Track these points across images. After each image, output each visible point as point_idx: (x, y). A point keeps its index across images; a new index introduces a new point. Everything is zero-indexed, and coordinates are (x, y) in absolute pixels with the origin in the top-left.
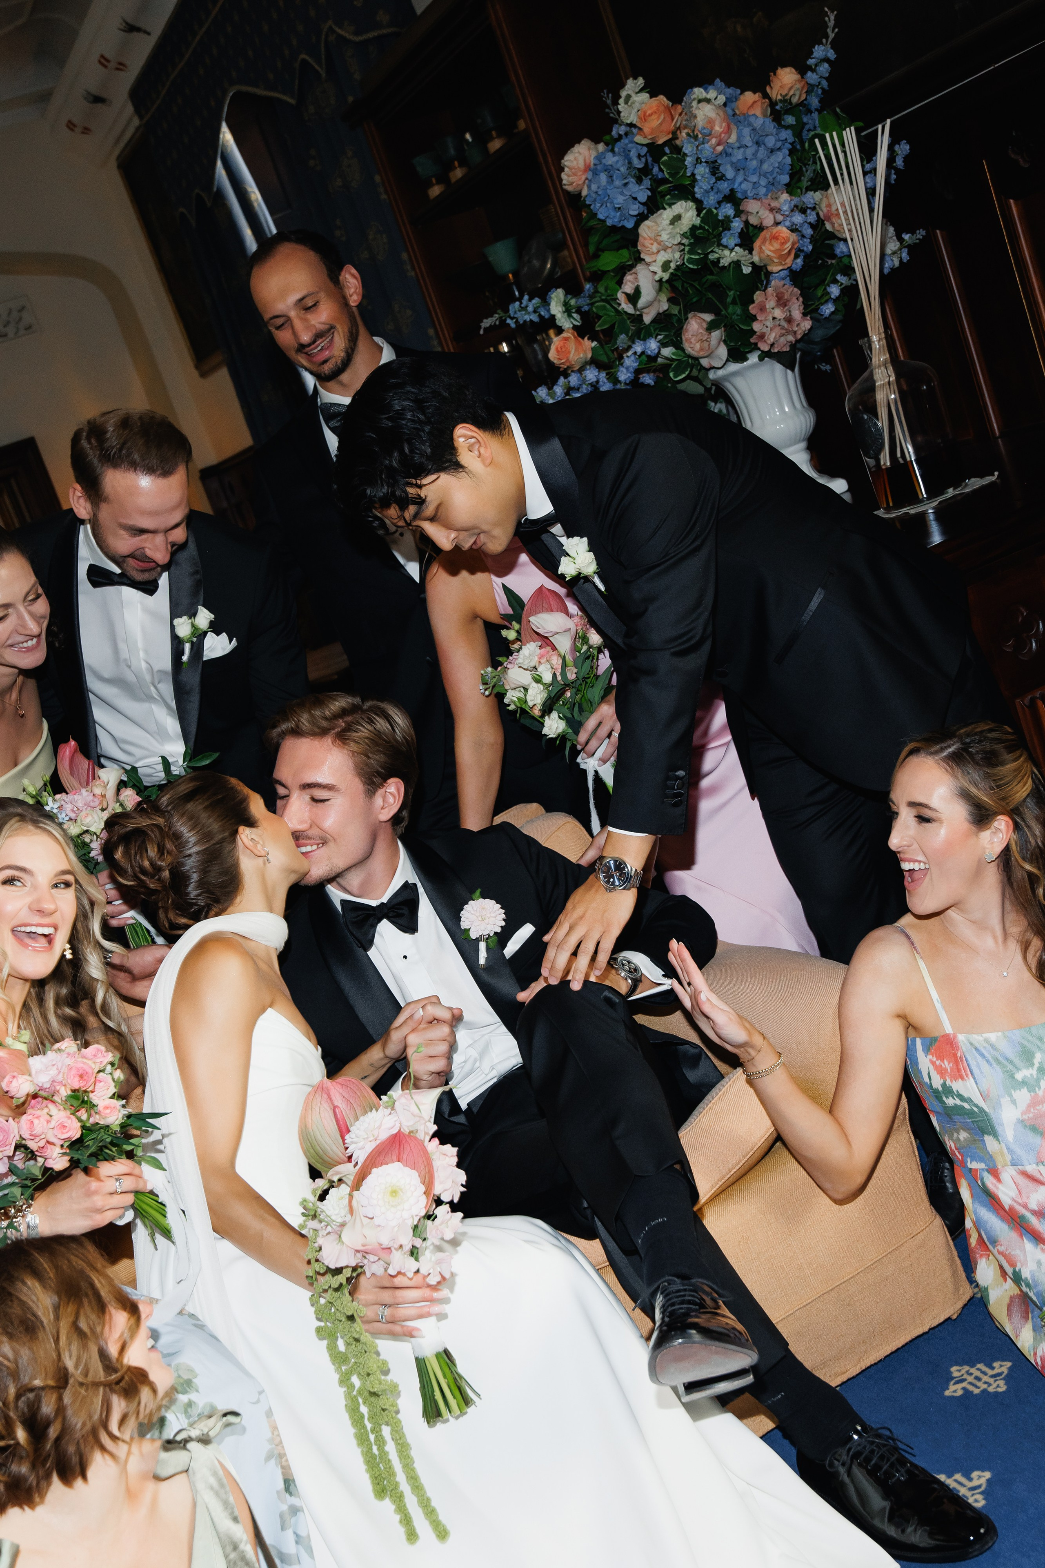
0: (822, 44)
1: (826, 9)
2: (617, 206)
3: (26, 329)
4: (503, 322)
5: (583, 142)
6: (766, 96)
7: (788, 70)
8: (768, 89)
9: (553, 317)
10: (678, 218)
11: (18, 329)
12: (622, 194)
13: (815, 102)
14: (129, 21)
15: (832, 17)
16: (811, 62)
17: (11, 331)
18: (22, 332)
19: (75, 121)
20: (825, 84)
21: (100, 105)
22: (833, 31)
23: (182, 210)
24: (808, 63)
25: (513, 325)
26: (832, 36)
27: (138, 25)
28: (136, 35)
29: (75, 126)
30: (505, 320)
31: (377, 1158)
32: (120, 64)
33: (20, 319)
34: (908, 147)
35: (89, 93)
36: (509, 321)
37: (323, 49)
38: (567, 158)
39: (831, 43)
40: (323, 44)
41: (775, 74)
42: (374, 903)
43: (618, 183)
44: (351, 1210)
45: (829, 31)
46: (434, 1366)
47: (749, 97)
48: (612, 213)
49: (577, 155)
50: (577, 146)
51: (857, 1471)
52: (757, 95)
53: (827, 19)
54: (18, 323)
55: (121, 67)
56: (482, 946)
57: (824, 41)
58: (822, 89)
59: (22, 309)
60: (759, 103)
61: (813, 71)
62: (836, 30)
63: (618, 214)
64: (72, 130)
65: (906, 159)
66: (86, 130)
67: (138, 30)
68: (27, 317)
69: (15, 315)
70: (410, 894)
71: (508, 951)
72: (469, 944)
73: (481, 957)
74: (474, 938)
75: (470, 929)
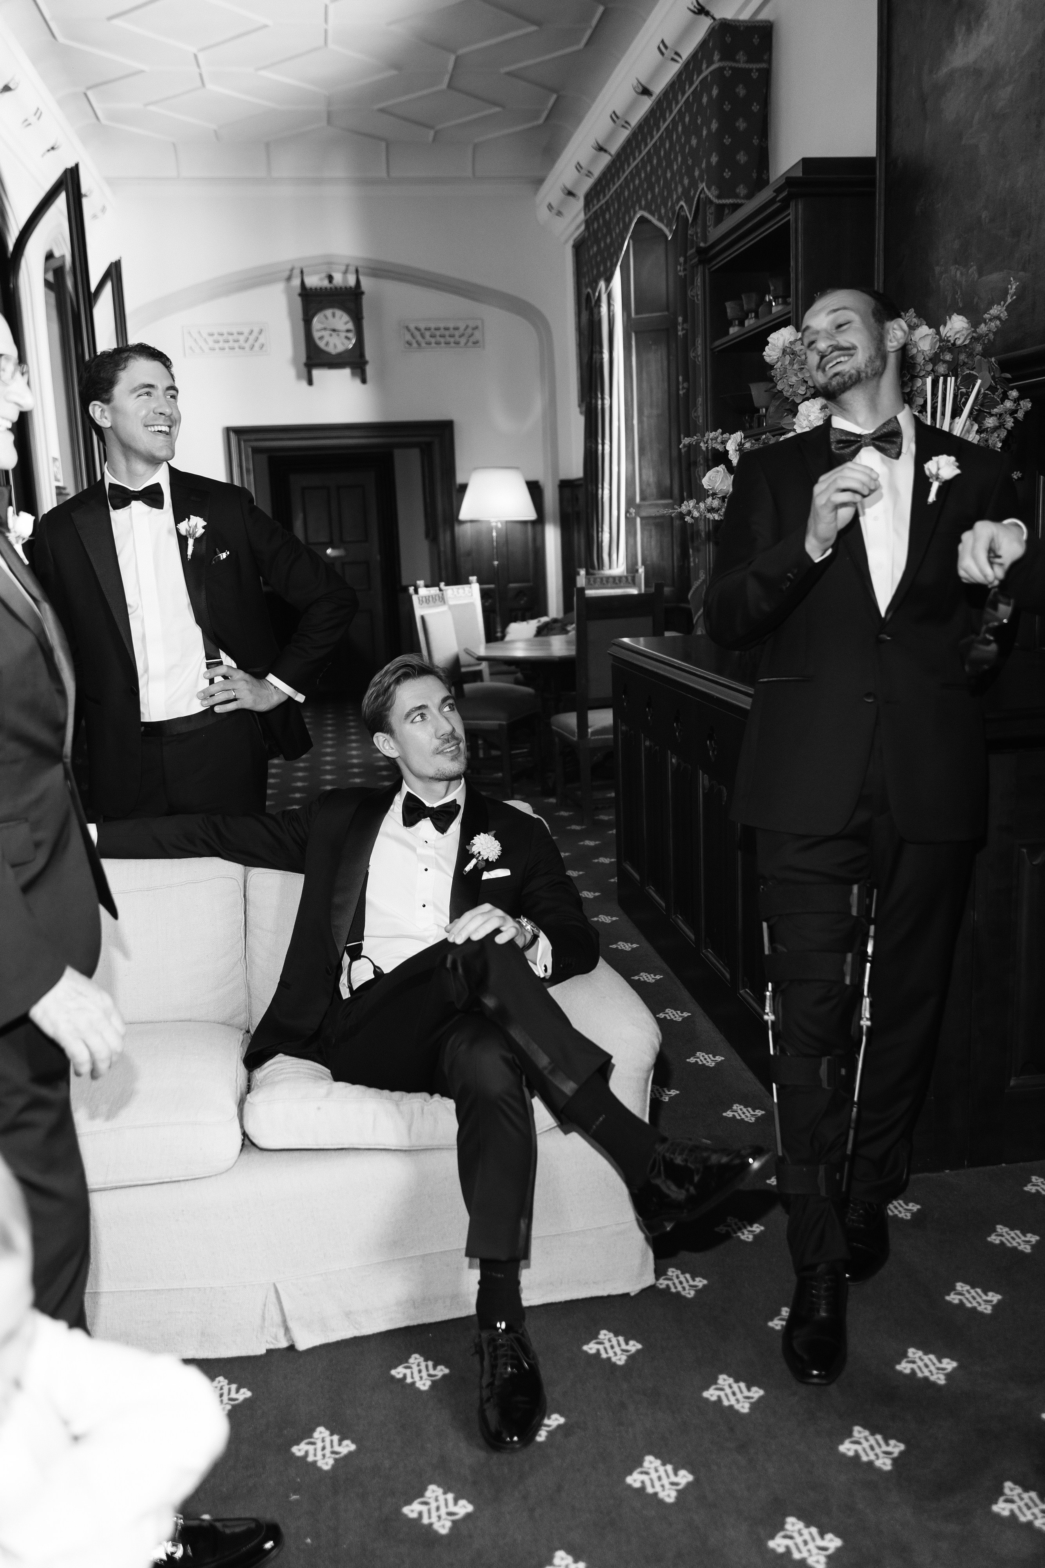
0: (1000, 305)
1: (1012, 279)
2: (790, 383)
3: (474, 343)
4: (698, 443)
5: (788, 327)
6: (938, 333)
7: (961, 317)
8: (941, 328)
9: (726, 452)
11: (468, 341)
12: (796, 375)
13: (979, 348)
14: (600, 143)
15: (1014, 287)
16: (986, 316)
17: (463, 341)
18: (470, 344)
19: (553, 204)
20: (991, 336)
21: (571, 198)
22: (1012, 297)
23: (589, 290)
24: (984, 316)
25: (704, 449)
26: (1009, 301)
27: (605, 147)
28: (602, 153)
29: (552, 207)
30: (700, 443)
32: (589, 172)
33: (472, 335)
34: (1029, 405)
35: (565, 188)
36: (702, 444)
37: (695, 202)
38: (772, 335)
39: (1007, 307)
40: (696, 199)
41: (950, 318)
42: (428, 804)
43: (796, 367)
45: (1009, 297)
47: (924, 330)
48: (787, 388)
49: (780, 336)
50: (783, 329)
52: (932, 330)
53: (1009, 286)
54: (470, 337)
55: (589, 174)
56: (474, 862)
57: (1002, 303)
58: (989, 339)
59: (476, 328)
60: (930, 337)
61: (986, 324)
62: (1015, 297)
63: (791, 389)
64: (550, 210)
65: (1027, 414)
66: (559, 213)
67: (605, 151)
68: (477, 335)
69: (469, 331)
70: (453, 810)
71: (486, 876)
72: (464, 855)
73: (468, 868)
74: (472, 856)
75: (475, 850)
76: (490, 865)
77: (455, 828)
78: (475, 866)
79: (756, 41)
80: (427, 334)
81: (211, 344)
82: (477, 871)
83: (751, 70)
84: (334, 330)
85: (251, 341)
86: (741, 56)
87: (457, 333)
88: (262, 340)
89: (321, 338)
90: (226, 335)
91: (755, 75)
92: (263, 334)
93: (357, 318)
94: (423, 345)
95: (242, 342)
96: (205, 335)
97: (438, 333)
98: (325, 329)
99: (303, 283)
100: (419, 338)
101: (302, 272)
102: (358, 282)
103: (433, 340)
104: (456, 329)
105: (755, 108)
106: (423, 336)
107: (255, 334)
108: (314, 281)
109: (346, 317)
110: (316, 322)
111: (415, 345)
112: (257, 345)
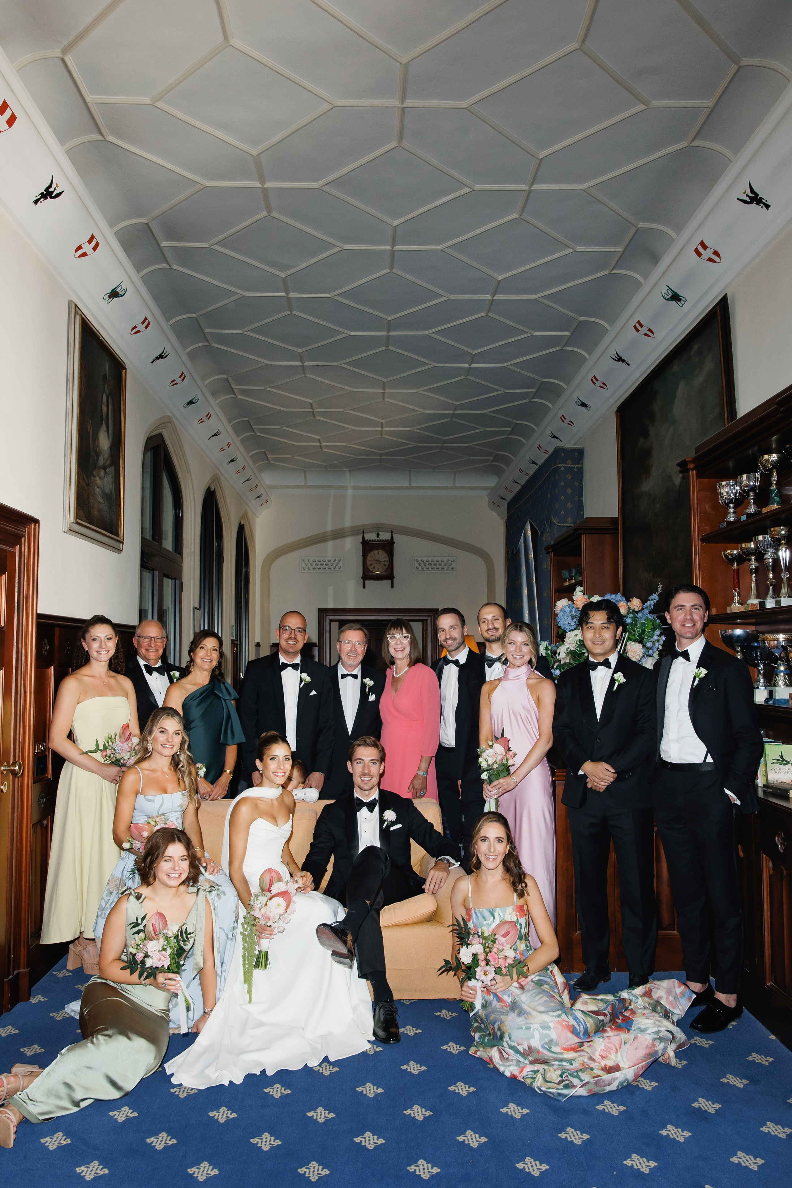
0: (655, 594)
1: (659, 584)
3: (452, 569)
10: (576, 635)
11: (448, 568)
14: (515, 480)
17: (446, 567)
18: (450, 569)
19: (495, 502)
21: (503, 500)
26: (658, 593)
27: (518, 481)
28: (516, 484)
31: (277, 895)
32: (511, 491)
33: (451, 564)
35: (500, 496)
37: (550, 522)
38: (559, 601)
39: (657, 596)
42: (365, 801)
44: (266, 905)
46: (263, 954)
49: (562, 602)
50: (563, 599)
51: (382, 1010)
53: (658, 587)
54: (449, 565)
56: (386, 823)
59: (453, 561)
64: (494, 505)
66: (498, 506)
67: (518, 483)
68: (453, 565)
69: (450, 562)
70: (375, 802)
71: (392, 829)
72: (382, 821)
73: (384, 826)
74: (385, 821)
75: (385, 818)
76: (393, 823)
77: (377, 809)
78: (387, 825)
79: (576, 455)
80: (427, 563)
81: (314, 566)
82: (388, 827)
83: (574, 468)
84: (378, 561)
85: (334, 565)
86: (569, 461)
87: (443, 563)
88: (340, 564)
89: (371, 565)
90: (322, 562)
91: (576, 470)
92: (341, 562)
93: (391, 554)
94: (425, 569)
95: (330, 565)
96: (311, 562)
97: (433, 563)
98: (373, 560)
99: (363, 537)
100: (423, 565)
101: (363, 532)
102: (392, 537)
103: (430, 567)
104: (443, 561)
105: (576, 484)
106: (425, 564)
107: (337, 561)
108: (370, 536)
109: (385, 555)
110: (369, 558)
111: (420, 569)
112: (337, 567)
